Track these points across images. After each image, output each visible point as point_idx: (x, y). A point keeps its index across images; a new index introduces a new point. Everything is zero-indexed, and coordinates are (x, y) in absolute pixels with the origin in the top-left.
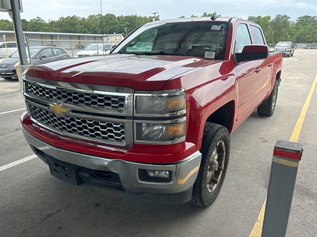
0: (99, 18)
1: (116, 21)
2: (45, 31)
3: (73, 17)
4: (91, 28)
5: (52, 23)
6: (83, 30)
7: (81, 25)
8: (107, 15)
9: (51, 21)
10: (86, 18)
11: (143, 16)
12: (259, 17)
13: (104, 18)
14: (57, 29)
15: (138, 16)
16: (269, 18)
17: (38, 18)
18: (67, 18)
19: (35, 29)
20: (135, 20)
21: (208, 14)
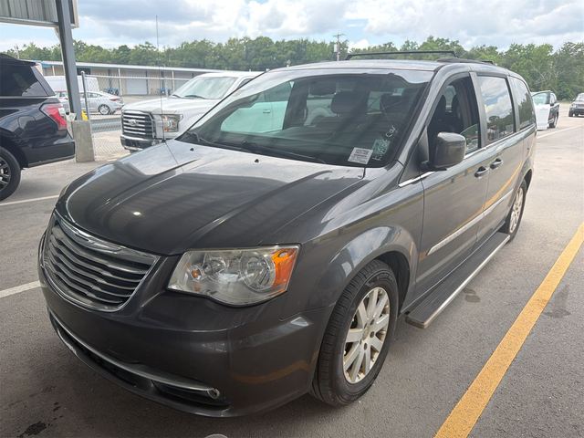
0: (245, 44)
1: (273, 49)
2: (157, 64)
3: (203, 42)
4: (230, 61)
5: (169, 51)
6: (218, 64)
7: (215, 54)
8: (258, 39)
9: (167, 48)
10: (224, 45)
11: (319, 42)
12: (531, 46)
13: (254, 44)
14: (175, 61)
15: (311, 40)
16: (549, 47)
17: (147, 43)
18: (194, 43)
19: (141, 61)
20: (305, 47)
21: (435, 39)
